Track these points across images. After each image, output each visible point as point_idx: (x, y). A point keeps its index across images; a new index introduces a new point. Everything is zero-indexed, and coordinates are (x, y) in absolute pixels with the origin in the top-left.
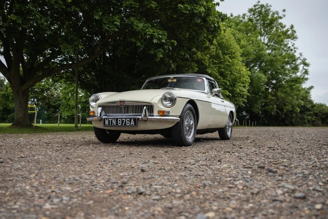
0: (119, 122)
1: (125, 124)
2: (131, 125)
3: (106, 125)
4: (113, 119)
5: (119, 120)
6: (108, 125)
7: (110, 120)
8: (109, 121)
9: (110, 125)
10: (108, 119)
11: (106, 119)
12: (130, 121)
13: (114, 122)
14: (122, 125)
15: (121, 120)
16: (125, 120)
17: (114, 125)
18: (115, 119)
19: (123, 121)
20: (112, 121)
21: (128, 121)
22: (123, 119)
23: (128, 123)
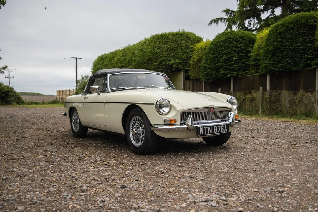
0: (215, 130)
1: (220, 132)
2: (225, 131)
3: (201, 134)
4: (209, 127)
5: (215, 127)
6: (202, 134)
7: (206, 128)
8: (204, 130)
9: (206, 133)
10: (203, 128)
11: (200, 128)
12: (224, 128)
13: (210, 130)
14: (217, 132)
15: (216, 127)
16: (220, 127)
17: (210, 133)
18: (211, 127)
19: (218, 128)
20: (207, 129)
21: (222, 127)
22: (218, 127)
23: (222, 130)
